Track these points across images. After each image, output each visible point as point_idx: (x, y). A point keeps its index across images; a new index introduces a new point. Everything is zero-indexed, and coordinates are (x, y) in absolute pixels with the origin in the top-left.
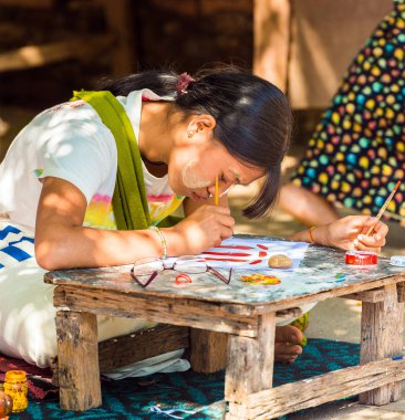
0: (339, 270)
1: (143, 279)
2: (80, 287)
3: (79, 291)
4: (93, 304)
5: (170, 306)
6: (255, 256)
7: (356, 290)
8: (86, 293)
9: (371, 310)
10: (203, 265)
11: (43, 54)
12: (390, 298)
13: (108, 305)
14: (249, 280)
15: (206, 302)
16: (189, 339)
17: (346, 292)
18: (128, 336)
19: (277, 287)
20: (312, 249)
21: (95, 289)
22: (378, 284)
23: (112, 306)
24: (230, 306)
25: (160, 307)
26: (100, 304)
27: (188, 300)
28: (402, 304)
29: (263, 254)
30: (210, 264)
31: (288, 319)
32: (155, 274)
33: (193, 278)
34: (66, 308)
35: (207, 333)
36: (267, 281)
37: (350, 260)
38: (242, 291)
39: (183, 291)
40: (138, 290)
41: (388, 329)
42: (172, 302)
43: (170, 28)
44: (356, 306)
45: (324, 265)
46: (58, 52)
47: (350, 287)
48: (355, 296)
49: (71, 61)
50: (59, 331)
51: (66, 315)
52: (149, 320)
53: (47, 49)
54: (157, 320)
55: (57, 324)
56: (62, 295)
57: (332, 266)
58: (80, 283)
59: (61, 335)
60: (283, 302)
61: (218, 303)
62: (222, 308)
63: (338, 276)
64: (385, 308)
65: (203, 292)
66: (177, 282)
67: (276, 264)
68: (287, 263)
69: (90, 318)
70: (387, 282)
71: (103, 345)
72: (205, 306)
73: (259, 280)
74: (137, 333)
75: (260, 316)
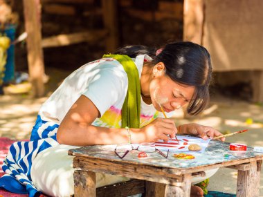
0: (226, 153)
1: (121, 154)
2: (87, 158)
3: (87, 160)
4: (94, 167)
5: (135, 169)
6: (181, 144)
7: (234, 163)
8: (90, 161)
9: (243, 175)
10: (154, 148)
11: (70, 39)
12: (253, 169)
13: (102, 168)
14: (178, 157)
15: (154, 167)
16: (145, 188)
17: (230, 164)
19: (193, 160)
20: (212, 142)
21: (95, 159)
22: (247, 161)
23: (105, 168)
24: (168, 169)
25: (130, 169)
26: (98, 167)
27: (145, 166)
28: (259, 172)
29: (185, 144)
30: (157, 148)
31: (199, 179)
32: (128, 152)
33: (148, 155)
34: (80, 169)
35: (154, 183)
36: (187, 157)
37: (233, 148)
38: (174, 162)
39: (143, 161)
40: (119, 160)
41: (252, 185)
42: (137, 167)
43: (138, 27)
44: (234, 174)
45: (218, 150)
46: (77, 38)
47: (231, 162)
48: (234, 167)
49: (83, 43)
50: (75, 181)
51: (79, 172)
52: (124, 177)
53: (71, 36)
54: (129, 176)
55: (74, 177)
56: (78, 162)
57: (222, 151)
58: (87, 155)
59: (77, 183)
60: (195, 168)
61: (161, 168)
62: (164, 171)
63: (225, 156)
64: (250, 174)
65: (154, 162)
66: (139, 157)
67: (192, 149)
68: (198, 148)
69: (93, 175)
70: (251, 160)
71: (98, 190)
72: (155, 169)
73: (183, 157)
74: (117, 184)
75: (183, 175)
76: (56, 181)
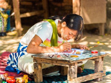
0: (90, 54)
1: (51, 56)
2: (38, 58)
3: (38, 59)
4: (41, 61)
5: (56, 62)
6: (73, 52)
7: (93, 58)
8: (40, 59)
9: (97, 62)
10: (63, 54)
11: (30, 14)
12: (100, 60)
13: (44, 62)
14: (72, 56)
15: (64, 61)
16: (60, 69)
17: (92, 59)
18: (48, 68)
19: (78, 58)
20: (85, 51)
21: (41, 58)
22: (98, 57)
23: (45, 62)
24: (69, 61)
25: (54, 62)
26: (42, 61)
27: (60, 60)
28: (103, 61)
29: (75, 52)
30: (64, 53)
31: (80, 64)
32: (53, 55)
33: (61, 56)
34: (36, 62)
35: (64, 67)
36: (76, 56)
37: (92, 53)
38: (71, 59)
39: (59, 58)
40: (50, 58)
41: (100, 66)
42: (57, 61)
43: (56, 9)
44: (94, 62)
45: (87, 53)
46: (33, 14)
47: (92, 58)
48: (93, 59)
49: (36, 16)
50: (34, 67)
51: (35, 64)
52: (52, 65)
53: (31, 13)
54: (54, 64)
55: (34, 65)
56: (35, 60)
57: (89, 54)
58: (38, 57)
59: (35, 68)
60: (79, 60)
61: (66, 61)
62: (67, 62)
63: (90, 55)
64: (99, 62)
65: (63, 59)
66: (58, 57)
67: (78, 53)
68: (80, 53)
69: (41, 64)
70: (100, 57)
71: (43, 70)
72: (64, 62)
73: (74, 56)
74: (50, 67)
75: (74, 63)
76: (27, 67)
